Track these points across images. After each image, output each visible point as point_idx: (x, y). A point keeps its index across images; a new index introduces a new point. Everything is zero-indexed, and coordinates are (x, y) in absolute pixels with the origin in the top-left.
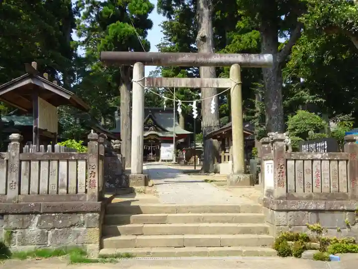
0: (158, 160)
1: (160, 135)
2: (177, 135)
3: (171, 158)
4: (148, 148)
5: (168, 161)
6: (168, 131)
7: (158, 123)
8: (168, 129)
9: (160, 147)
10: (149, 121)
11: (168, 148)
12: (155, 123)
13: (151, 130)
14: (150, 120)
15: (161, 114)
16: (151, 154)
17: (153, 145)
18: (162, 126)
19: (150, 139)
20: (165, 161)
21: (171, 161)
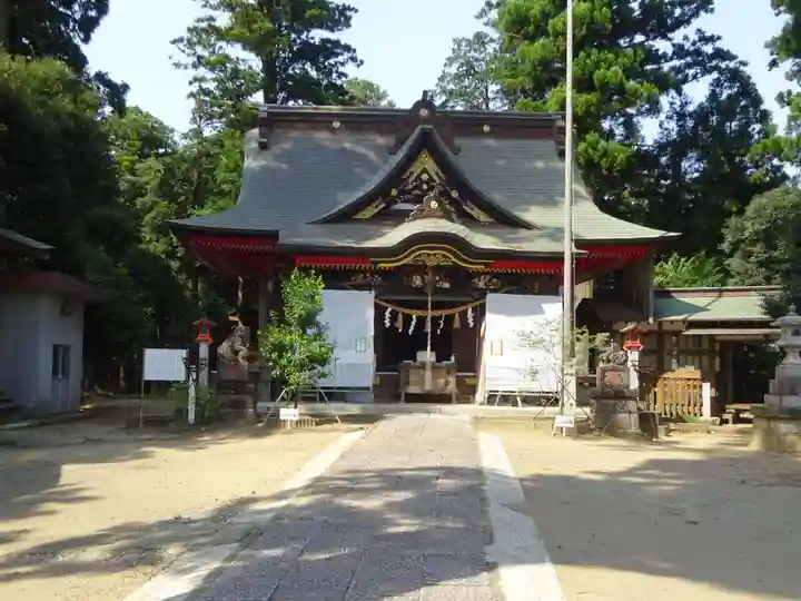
0: (466, 393)
1: (484, 241)
2: (580, 243)
3: (547, 383)
4: (407, 319)
5: (530, 400)
6: (528, 226)
7: (477, 183)
8: (533, 215)
9: (480, 313)
10: (416, 168)
11: (528, 323)
12: (453, 178)
13: (422, 215)
14: (426, 164)
15: (491, 142)
16: (427, 356)
17: (436, 306)
18: (498, 198)
19: (420, 269)
20: (507, 399)
21: (552, 400)
